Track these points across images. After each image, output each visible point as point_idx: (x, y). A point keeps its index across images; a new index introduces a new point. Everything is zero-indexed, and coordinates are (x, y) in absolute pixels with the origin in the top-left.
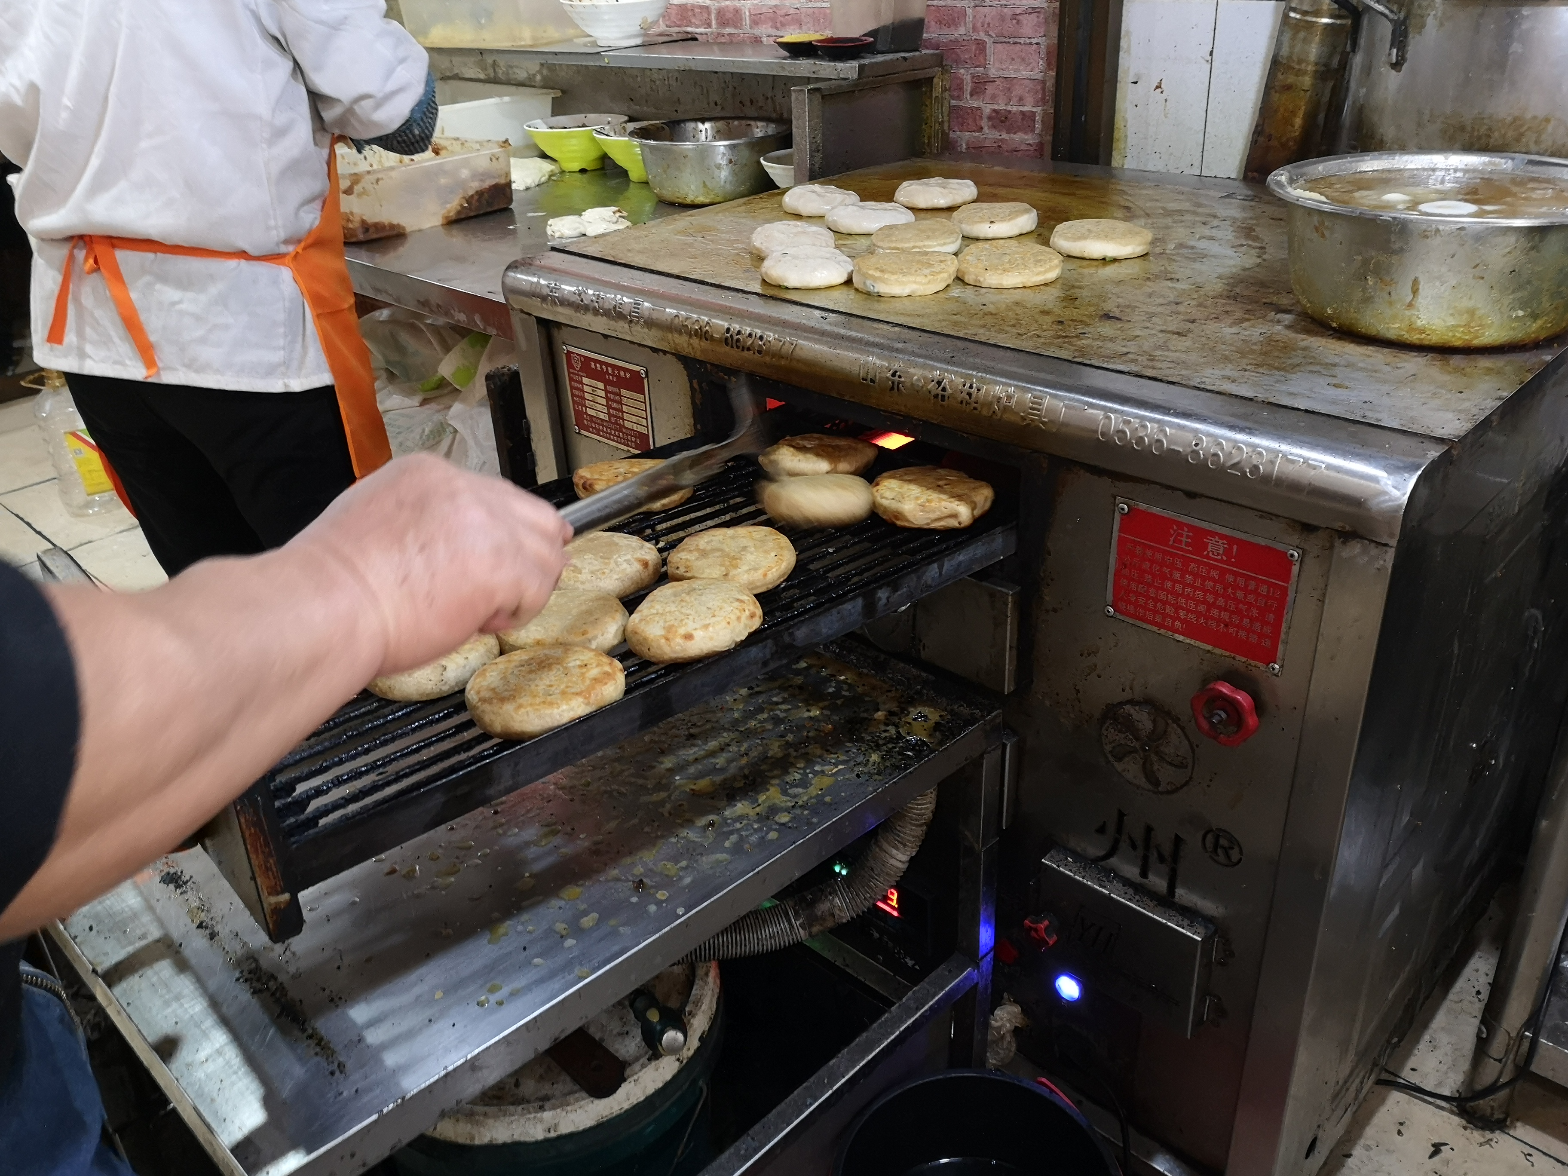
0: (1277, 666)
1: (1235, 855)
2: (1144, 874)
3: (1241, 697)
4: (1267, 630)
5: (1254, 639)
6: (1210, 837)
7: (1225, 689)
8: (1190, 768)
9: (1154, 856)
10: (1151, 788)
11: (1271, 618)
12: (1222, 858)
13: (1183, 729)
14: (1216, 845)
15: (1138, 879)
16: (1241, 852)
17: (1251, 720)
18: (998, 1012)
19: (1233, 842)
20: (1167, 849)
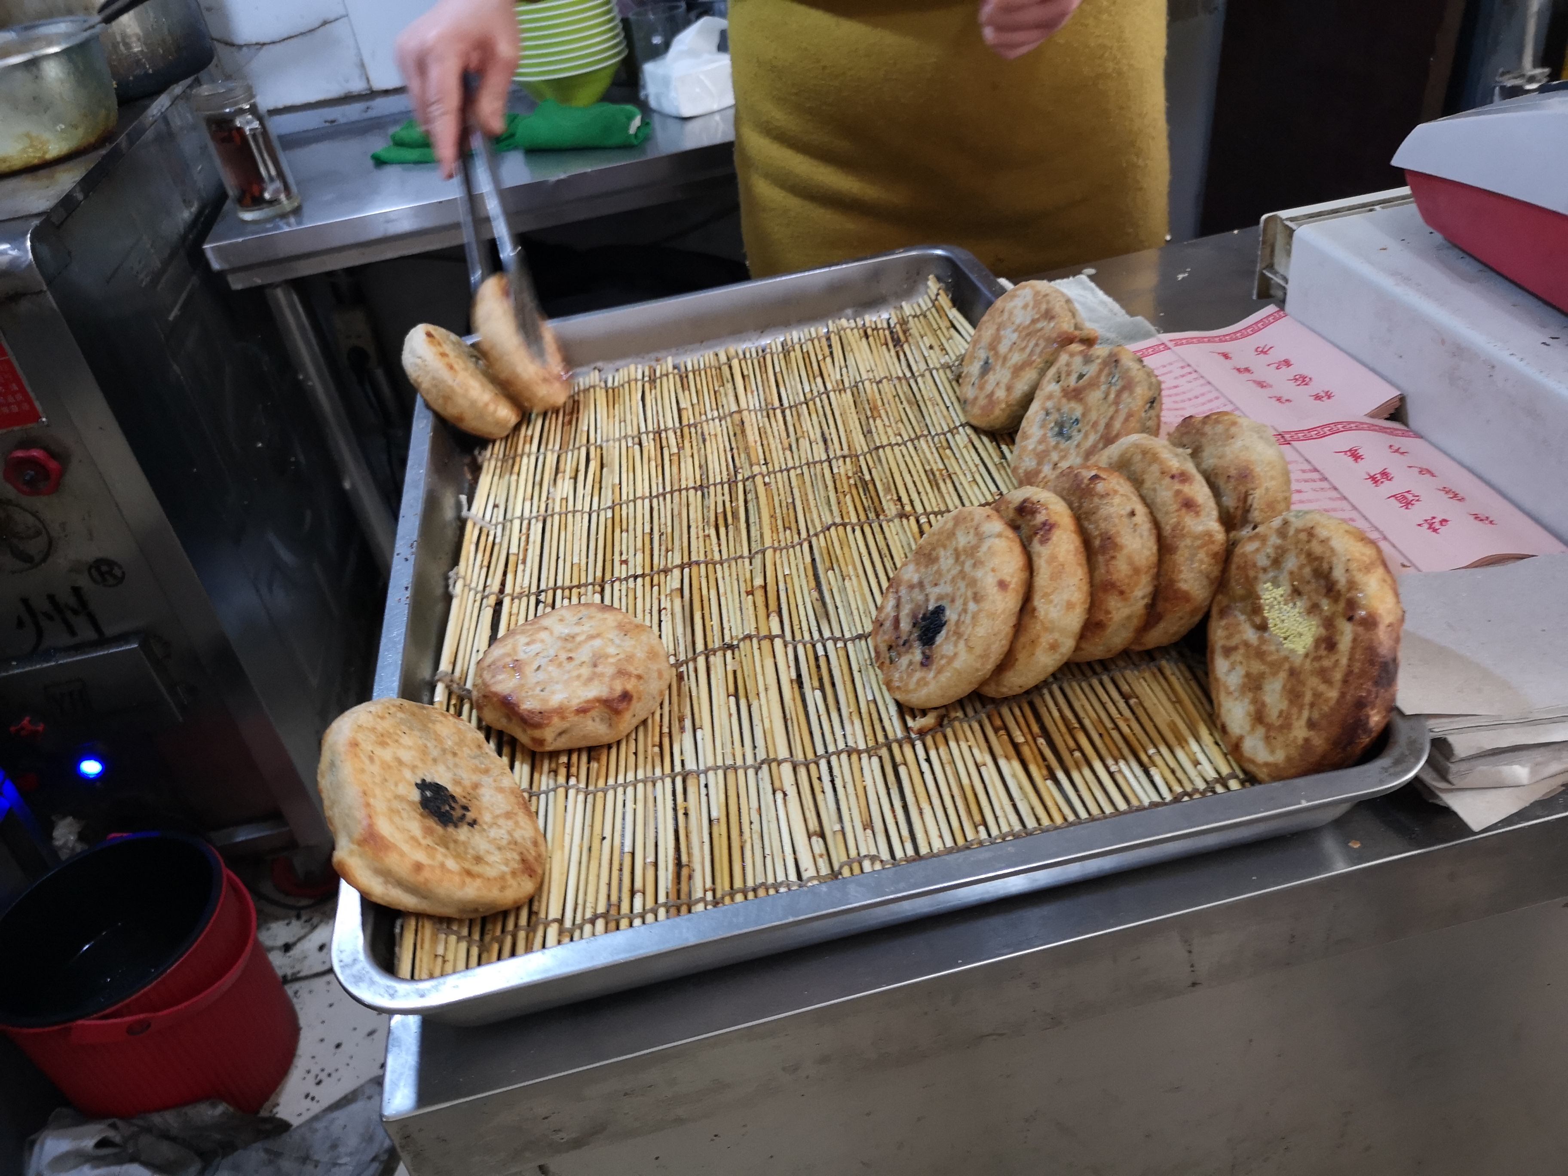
0: (44, 419)
1: (117, 572)
2: (73, 633)
3: (35, 453)
4: (19, 397)
5: (15, 409)
6: (93, 571)
7: (20, 454)
8: (44, 532)
9: (69, 615)
10: (29, 565)
11: (15, 387)
12: (111, 581)
13: (17, 505)
14: (102, 574)
15: (71, 641)
16: (120, 567)
17: (53, 464)
18: (56, 833)
19: (110, 563)
20: (72, 601)
